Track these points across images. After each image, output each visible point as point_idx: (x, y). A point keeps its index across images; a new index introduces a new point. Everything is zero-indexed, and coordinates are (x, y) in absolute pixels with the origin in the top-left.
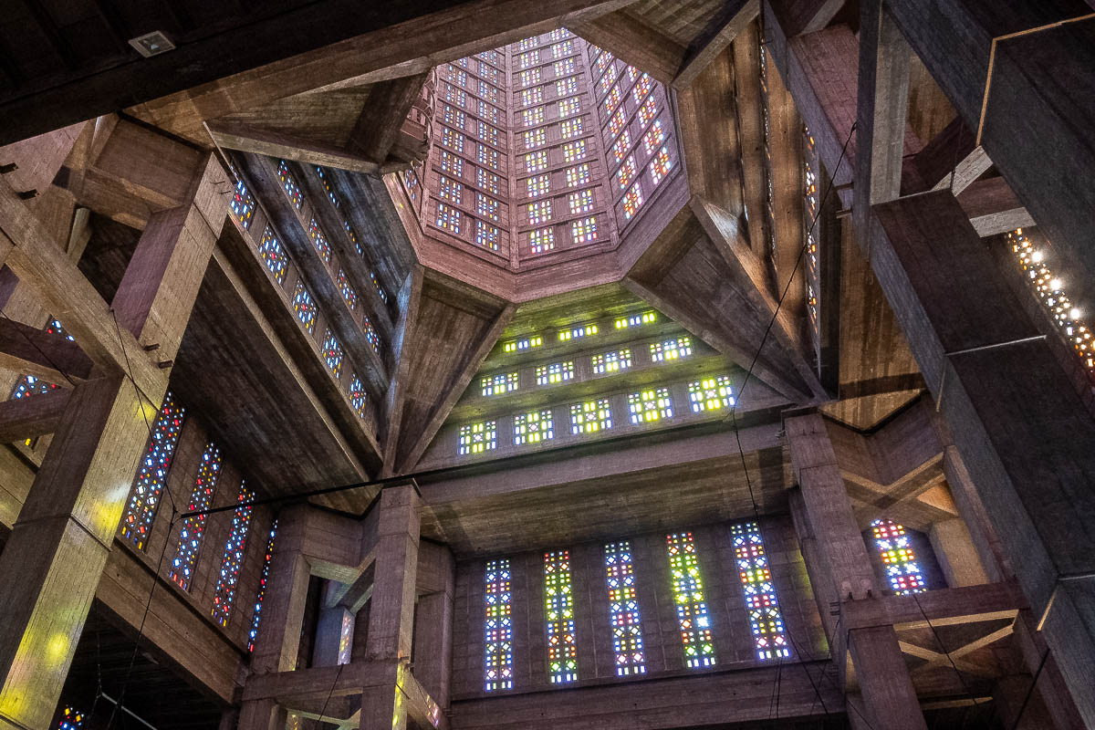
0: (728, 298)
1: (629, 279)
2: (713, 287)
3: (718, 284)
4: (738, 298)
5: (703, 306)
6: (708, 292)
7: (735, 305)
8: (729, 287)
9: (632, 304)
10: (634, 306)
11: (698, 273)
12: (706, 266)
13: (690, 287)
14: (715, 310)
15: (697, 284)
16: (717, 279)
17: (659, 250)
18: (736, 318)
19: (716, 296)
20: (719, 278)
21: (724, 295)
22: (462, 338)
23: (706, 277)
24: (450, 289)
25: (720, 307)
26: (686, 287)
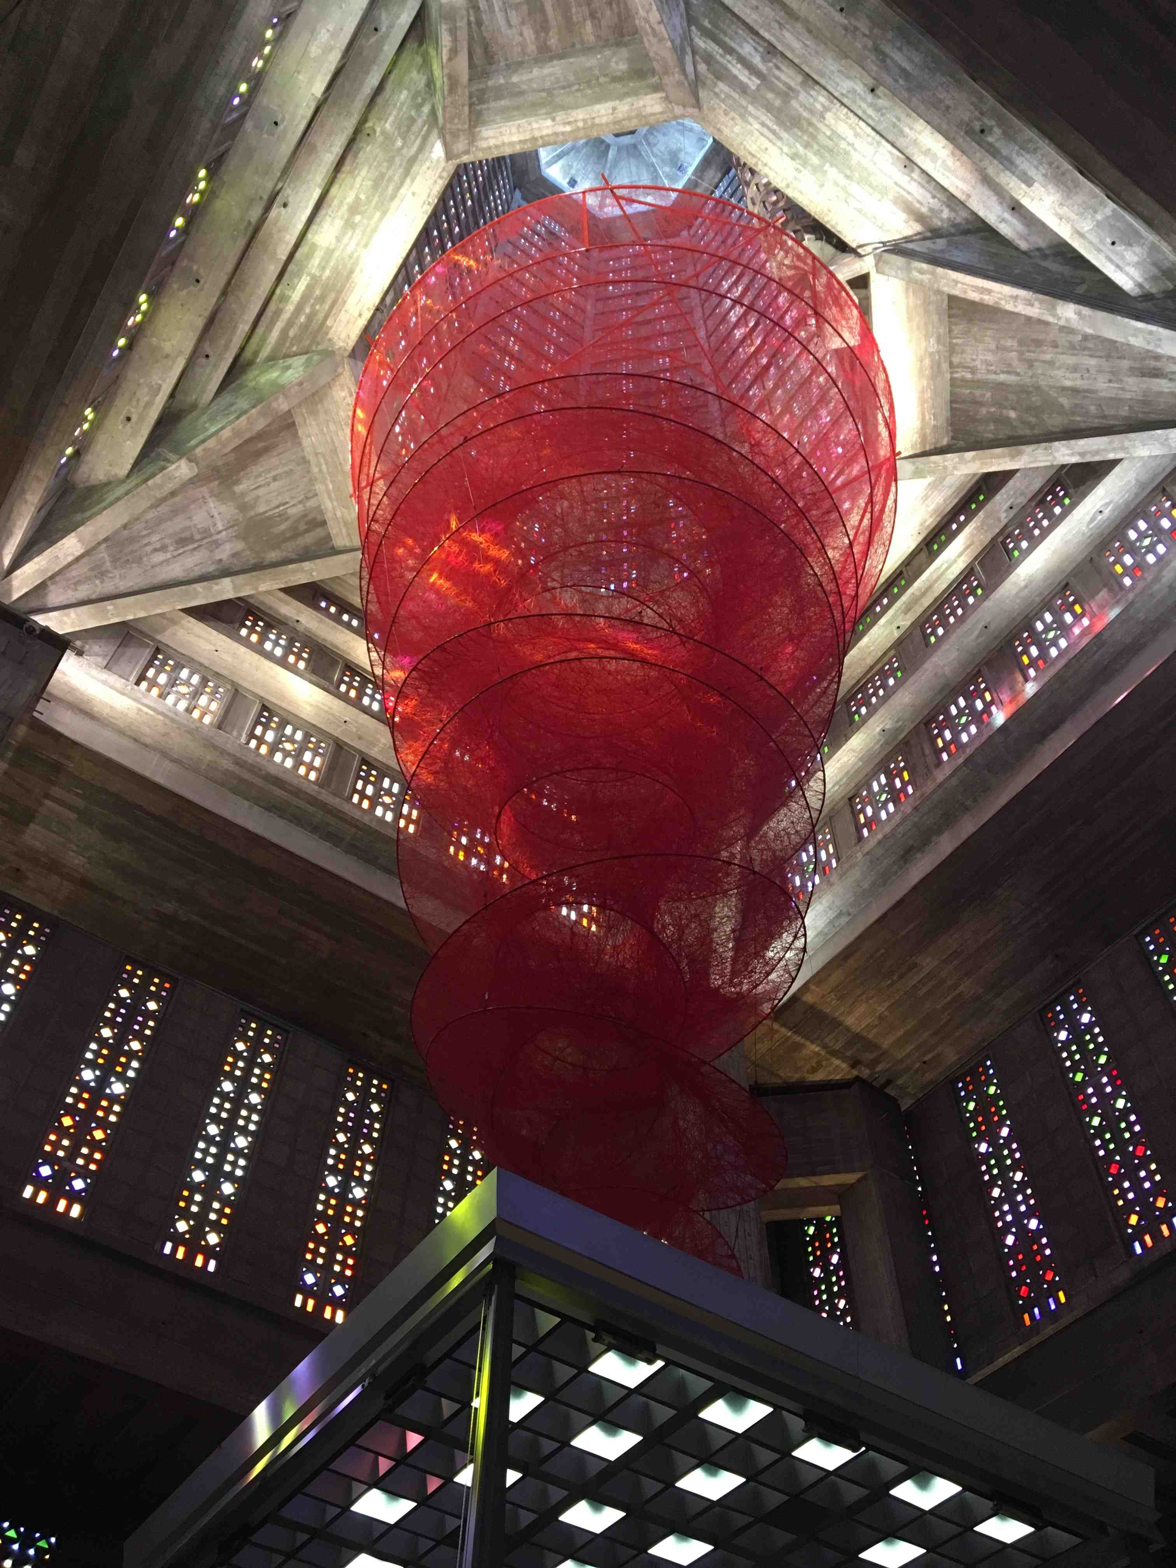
0: (216, 514)
2: (243, 494)
6: (236, 482)
7: (199, 520)
8: (232, 523)
11: (275, 479)
12: (280, 499)
15: (257, 469)
16: (253, 507)
19: (225, 495)
20: (252, 513)
21: (223, 508)
22: (500, 17)
23: (262, 491)
24: (598, 100)
26: (260, 445)
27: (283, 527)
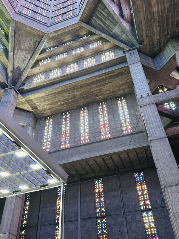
1: (14, 22)
3: (25, 50)
4: (24, 57)
5: (17, 48)
6: (21, 48)
7: (22, 57)
8: (26, 53)
9: (4, 25)
10: (4, 26)
11: (25, 43)
12: (28, 44)
13: (20, 42)
14: (18, 52)
15: (22, 44)
17: (28, 29)
18: (19, 59)
19: (22, 51)
20: (27, 49)
23: (25, 46)
25: (19, 53)
26: (19, 40)
27: (32, 47)
